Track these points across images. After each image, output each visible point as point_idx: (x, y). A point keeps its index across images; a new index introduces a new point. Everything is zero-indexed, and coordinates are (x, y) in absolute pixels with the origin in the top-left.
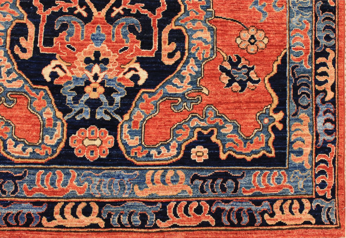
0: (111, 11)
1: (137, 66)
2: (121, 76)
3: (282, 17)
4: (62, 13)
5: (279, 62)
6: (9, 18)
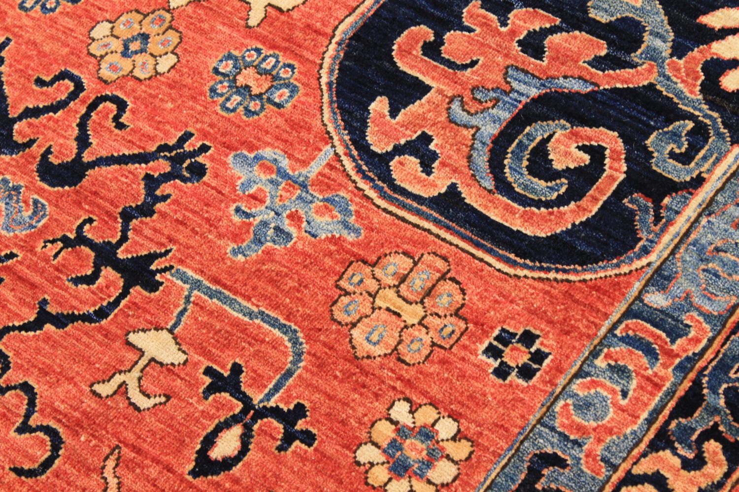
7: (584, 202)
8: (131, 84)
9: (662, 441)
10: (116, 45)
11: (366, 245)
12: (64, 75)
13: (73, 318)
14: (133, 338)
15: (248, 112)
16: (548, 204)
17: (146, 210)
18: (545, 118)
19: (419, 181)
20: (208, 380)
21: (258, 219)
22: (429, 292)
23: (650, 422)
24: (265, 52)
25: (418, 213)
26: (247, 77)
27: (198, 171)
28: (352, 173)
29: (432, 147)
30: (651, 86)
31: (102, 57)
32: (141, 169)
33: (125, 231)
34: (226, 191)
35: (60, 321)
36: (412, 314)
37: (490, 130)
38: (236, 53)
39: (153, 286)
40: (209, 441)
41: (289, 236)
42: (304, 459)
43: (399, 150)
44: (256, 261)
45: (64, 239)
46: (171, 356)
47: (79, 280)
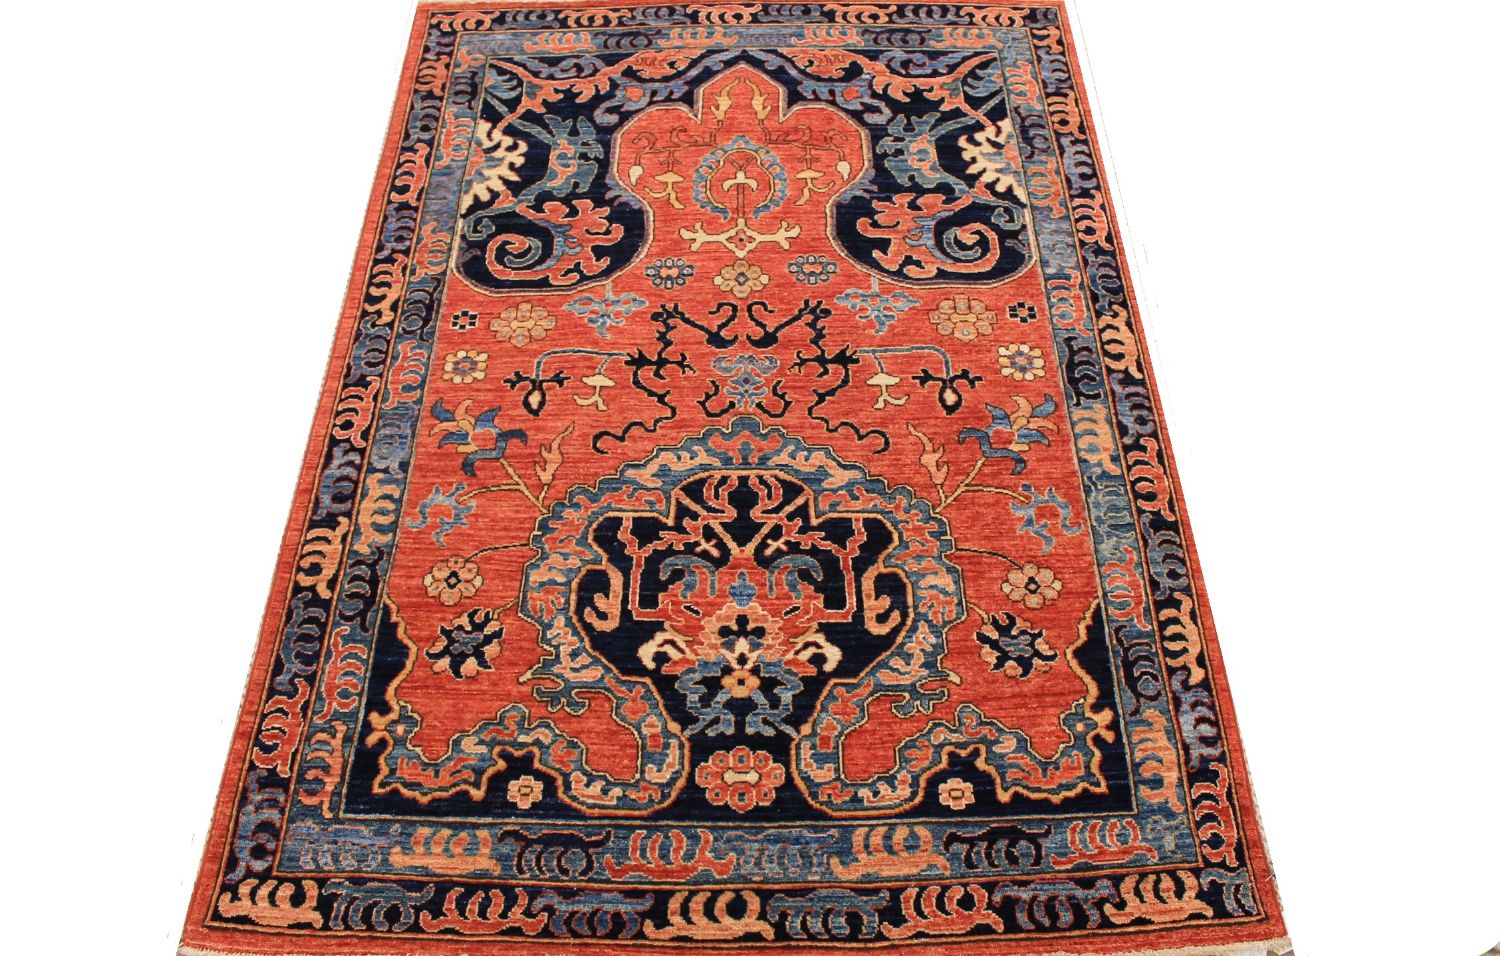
0: (763, 545)
1: (820, 639)
2: (790, 656)
3: (1080, 544)
4: (670, 552)
5: (1089, 621)
6: (574, 562)
8: (757, 294)
9: (1099, 314)
10: (732, 283)
11: (926, 304)
12: (720, 306)
13: (835, 390)
14: (869, 382)
15: (823, 281)
16: (980, 258)
17: (820, 335)
19: (923, 273)
20: (918, 381)
21: (873, 316)
22: (970, 308)
23: (1089, 310)
24: (805, 256)
25: (935, 284)
26: (808, 269)
27: (827, 312)
29: (914, 259)
30: (974, 202)
31: (731, 290)
32: (800, 323)
33: (819, 348)
34: (847, 313)
35: (832, 392)
36: (972, 318)
37: (931, 243)
38: (792, 262)
39: (857, 361)
40: (942, 400)
41: (893, 317)
42: (984, 386)
43: (902, 266)
44: (889, 331)
45: (796, 364)
46: (893, 381)
47: (821, 375)
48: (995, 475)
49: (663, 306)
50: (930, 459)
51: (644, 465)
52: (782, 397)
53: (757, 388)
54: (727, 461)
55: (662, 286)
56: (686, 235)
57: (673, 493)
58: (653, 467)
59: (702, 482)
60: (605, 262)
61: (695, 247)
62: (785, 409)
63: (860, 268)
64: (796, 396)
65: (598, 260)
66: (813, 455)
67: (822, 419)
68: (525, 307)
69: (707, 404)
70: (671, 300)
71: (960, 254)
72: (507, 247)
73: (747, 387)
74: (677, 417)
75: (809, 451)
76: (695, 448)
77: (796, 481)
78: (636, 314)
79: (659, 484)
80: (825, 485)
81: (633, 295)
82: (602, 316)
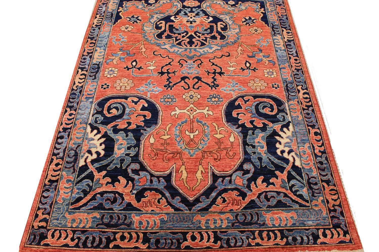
0: (186, 35)
1: (175, 20)
2: (181, 18)
3: (113, 34)
4: (208, 34)
6: (229, 33)
7: (107, 106)
8: (186, 92)
9: (82, 87)
10: (194, 95)
12: (198, 89)
14: (156, 67)
15: (165, 96)
16: (112, 104)
17: (168, 80)
18: (120, 114)
19: (132, 99)
20: (142, 68)
21: (151, 85)
22: (121, 87)
23: (84, 88)
24: (170, 105)
25: (129, 95)
26: (170, 100)
27: (165, 86)
28: (143, 96)
29: (134, 103)
30: (107, 126)
31: (195, 93)
32: (173, 83)
33: (168, 76)
34: (159, 86)
35: (166, 65)
36: (121, 84)
38: (175, 102)
40: (137, 63)
41: (145, 85)
43: (139, 101)
44: (147, 81)
45: (176, 72)
46: (149, 68)
47: (169, 69)
48: (128, 47)
49: (216, 89)
50: (144, 50)
51: (216, 50)
52: (180, 64)
53: (187, 66)
54: (195, 50)
55: (217, 95)
56: (211, 113)
57: (208, 44)
58: (214, 49)
59: (201, 46)
60: (237, 103)
61: (207, 108)
62: (180, 61)
63: (152, 100)
64: (176, 64)
65: (239, 104)
66: (173, 51)
67: (170, 59)
68: (258, 90)
69: (201, 62)
70: (214, 91)
71: (118, 105)
72: (270, 110)
73: (190, 67)
74: (209, 59)
75: (174, 52)
76: (203, 53)
77: (178, 46)
78: (224, 86)
79: (212, 46)
80: (171, 45)
81: (226, 92)
82: (234, 86)
